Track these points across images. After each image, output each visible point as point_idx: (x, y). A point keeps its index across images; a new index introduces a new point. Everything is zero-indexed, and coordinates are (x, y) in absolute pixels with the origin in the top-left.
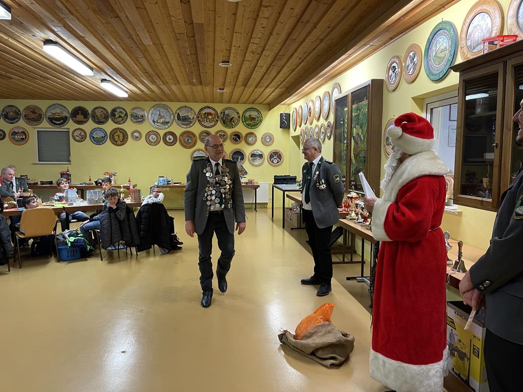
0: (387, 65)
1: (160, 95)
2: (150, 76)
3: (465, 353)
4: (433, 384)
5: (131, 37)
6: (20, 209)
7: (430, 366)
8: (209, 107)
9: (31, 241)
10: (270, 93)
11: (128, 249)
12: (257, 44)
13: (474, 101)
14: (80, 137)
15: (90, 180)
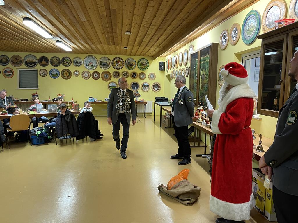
0: (220, 35)
1: (90, 50)
2: (85, 39)
3: (263, 197)
4: (244, 214)
5: (74, 16)
6: (9, 115)
7: (243, 204)
8: (119, 58)
9: (16, 133)
10: (154, 50)
11: (72, 138)
12: (147, 21)
13: (270, 56)
14: (44, 74)
15: (50, 99)
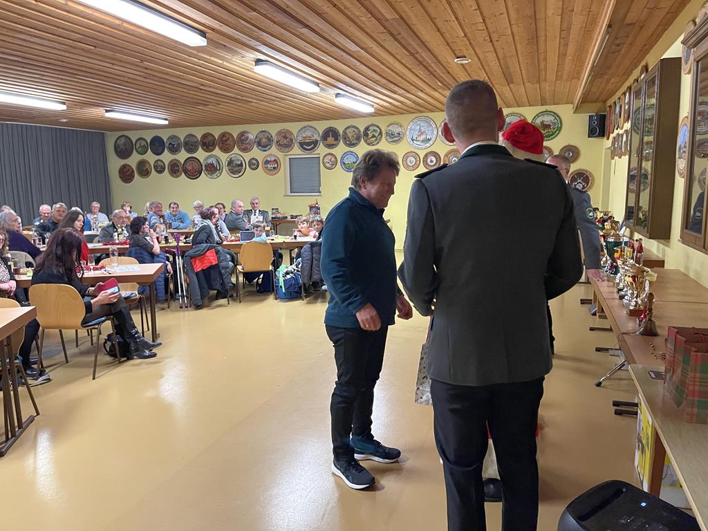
14: (331, 163)
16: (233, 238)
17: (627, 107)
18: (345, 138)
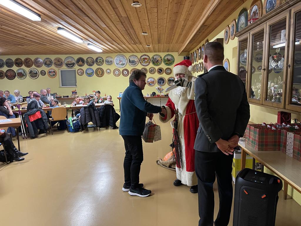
1: (119, 50)
8: (145, 55)
14: (81, 73)
16: (45, 106)
17: (199, 54)
18: (87, 62)
